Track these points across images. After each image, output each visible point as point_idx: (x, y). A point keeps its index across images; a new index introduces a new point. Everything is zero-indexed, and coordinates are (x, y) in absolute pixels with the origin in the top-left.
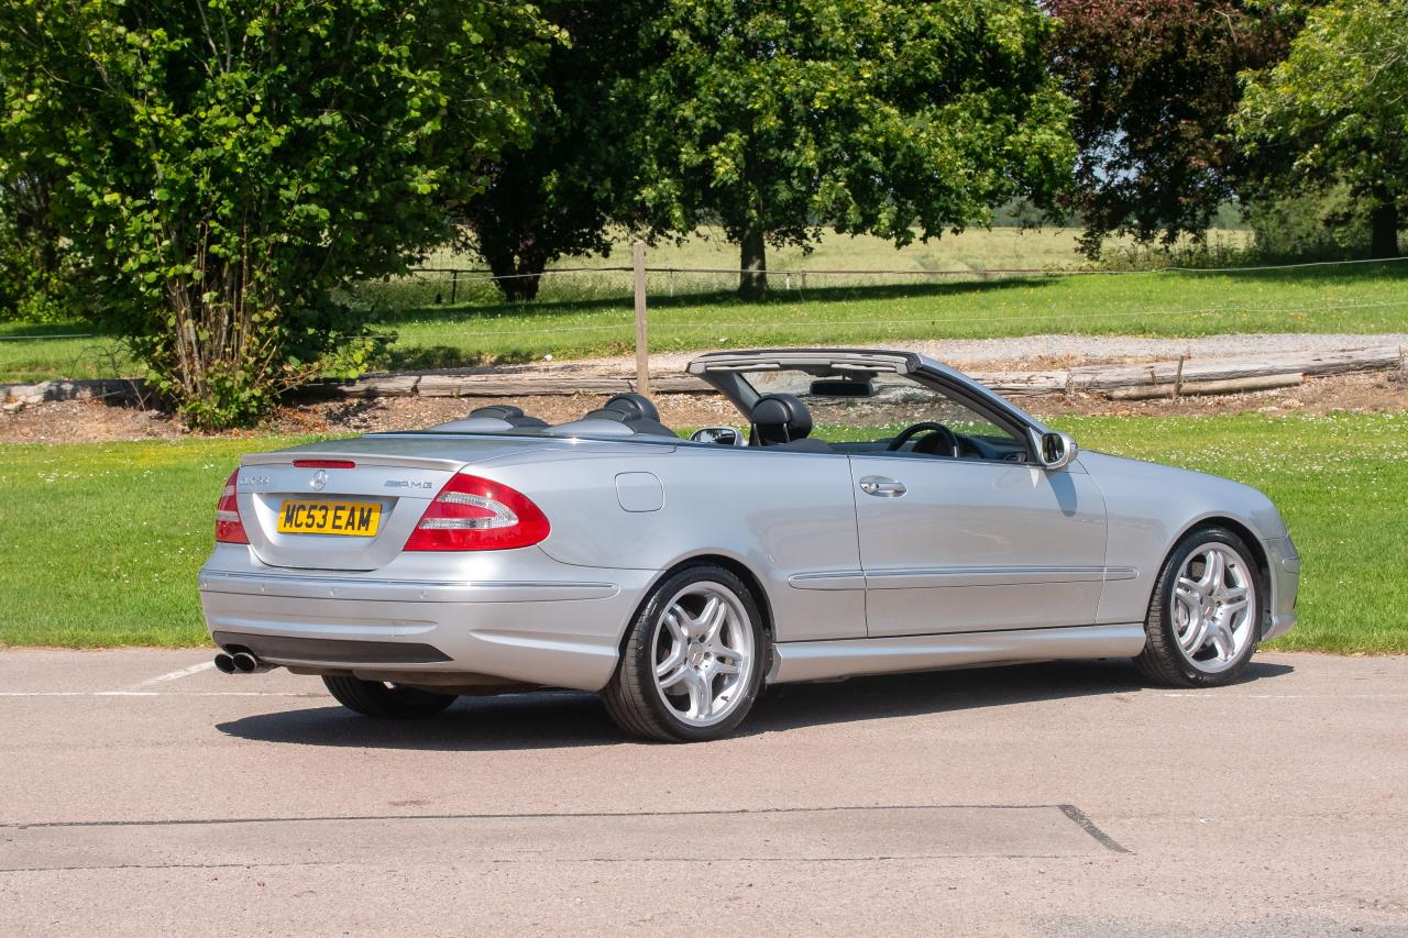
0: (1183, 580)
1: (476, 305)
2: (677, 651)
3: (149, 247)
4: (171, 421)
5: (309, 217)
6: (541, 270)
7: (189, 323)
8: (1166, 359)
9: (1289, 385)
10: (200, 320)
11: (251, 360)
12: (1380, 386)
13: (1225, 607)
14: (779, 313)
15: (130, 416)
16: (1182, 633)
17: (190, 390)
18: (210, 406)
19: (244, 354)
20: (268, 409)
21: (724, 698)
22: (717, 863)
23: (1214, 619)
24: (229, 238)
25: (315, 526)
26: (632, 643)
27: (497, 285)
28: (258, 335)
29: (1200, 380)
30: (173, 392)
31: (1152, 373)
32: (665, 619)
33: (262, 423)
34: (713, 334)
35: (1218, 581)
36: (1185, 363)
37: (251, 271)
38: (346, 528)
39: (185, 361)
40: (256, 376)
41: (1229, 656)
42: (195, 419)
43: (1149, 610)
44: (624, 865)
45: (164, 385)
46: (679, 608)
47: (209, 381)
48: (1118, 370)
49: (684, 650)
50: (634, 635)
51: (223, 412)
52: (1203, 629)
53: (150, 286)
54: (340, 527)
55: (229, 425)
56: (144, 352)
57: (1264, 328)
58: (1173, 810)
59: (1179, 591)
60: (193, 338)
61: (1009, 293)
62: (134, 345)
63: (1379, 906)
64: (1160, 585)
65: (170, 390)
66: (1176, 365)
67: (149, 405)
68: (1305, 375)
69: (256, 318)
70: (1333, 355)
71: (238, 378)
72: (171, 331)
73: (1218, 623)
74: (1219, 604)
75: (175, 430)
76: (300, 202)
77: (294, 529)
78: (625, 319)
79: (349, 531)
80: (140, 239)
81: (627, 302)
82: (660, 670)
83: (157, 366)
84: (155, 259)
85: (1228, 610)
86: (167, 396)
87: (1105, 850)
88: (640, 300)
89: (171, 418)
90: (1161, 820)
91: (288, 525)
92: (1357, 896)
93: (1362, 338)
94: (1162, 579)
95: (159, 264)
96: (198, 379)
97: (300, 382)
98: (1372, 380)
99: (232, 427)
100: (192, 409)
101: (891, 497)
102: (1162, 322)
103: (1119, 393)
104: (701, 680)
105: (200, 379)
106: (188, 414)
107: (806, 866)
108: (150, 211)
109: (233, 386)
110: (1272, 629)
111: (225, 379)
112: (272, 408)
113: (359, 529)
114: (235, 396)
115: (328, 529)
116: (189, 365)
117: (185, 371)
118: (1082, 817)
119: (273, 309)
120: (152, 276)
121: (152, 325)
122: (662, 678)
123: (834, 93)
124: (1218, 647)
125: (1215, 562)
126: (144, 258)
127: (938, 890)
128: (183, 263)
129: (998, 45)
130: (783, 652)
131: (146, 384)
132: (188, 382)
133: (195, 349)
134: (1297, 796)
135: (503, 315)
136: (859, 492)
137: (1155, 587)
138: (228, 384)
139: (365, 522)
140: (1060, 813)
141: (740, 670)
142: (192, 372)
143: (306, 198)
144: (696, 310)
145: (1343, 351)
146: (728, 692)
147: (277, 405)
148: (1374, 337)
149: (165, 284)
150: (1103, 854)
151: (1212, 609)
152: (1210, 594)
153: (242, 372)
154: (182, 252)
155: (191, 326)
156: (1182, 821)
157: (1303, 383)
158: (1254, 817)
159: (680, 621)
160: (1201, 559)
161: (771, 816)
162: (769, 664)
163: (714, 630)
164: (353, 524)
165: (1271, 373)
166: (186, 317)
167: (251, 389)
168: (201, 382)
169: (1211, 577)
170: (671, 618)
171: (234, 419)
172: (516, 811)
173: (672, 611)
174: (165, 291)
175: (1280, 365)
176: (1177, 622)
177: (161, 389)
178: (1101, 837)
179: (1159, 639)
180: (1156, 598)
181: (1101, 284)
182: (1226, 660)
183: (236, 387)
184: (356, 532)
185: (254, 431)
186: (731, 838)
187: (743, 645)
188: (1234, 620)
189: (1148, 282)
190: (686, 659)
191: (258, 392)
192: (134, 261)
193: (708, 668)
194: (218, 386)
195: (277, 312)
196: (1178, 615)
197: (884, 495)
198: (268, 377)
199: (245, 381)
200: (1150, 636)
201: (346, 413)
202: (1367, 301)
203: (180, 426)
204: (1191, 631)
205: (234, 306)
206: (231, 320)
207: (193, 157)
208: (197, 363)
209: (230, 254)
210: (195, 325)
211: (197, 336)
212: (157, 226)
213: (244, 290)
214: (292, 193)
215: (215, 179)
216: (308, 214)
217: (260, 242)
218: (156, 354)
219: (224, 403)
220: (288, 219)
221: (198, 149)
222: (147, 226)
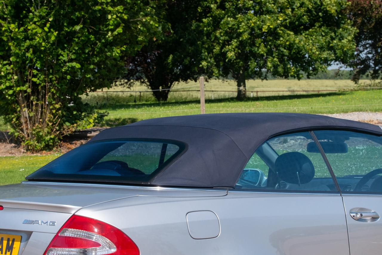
3: (9, 80)
4: (19, 148)
5: (73, 68)
7: (25, 109)
10: (30, 109)
11: (50, 124)
14: (253, 105)
15: (3, 147)
17: (26, 136)
18: (34, 142)
19: (48, 122)
20: (57, 143)
24: (40, 77)
28: (53, 114)
30: (20, 137)
33: (55, 149)
37: (50, 89)
39: (24, 125)
40: (52, 130)
42: (28, 148)
45: (16, 134)
47: (34, 132)
51: (39, 145)
53: (9, 95)
55: (42, 150)
56: (8, 121)
60: (27, 116)
62: (5, 118)
65: (18, 136)
67: (11, 142)
69: (51, 107)
71: (45, 131)
72: (18, 113)
75: (20, 152)
76: (69, 62)
78: (197, 107)
80: (5, 76)
81: (198, 102)
83: (13, 127)
84: (12, 84)
86: (17, 138)
88: (203, 101)
89: (19, 147)
95: (13, 86)
96: (29, 132)
97: (70, 133)
99: (43, 150)
100: (28, 143)
105: (30, 132)
106: (26, 145)
108: (10, 66)
109: (42, 135)
111: (40, 132)
112: (59, 143)
114: (44, 138)
116: (26, 126)
117: (25, 128)
119: (59, 104)
120: (11, 92)
121: (11, 110)
123: (269, 26)
126: (8, 84)
128: (23, 86)
129: (327, 11)
131: (9, 134)
132: (25, 133)
133: (28, 120)
138: (41, 134)
142: (27, 129)
143: (71, 60)
144: (223, 104)
147: (61, 141)
149: (16, 94)
153: (47, 129)
154: (22, 81)
155: (27, 111)
166: (24, 107)
167: (50, 135)
168: (30, 133)
171: (44, 147)
174: (16, 97)
177: (15, 136)
183: (44, 135)
185: (51, 152)
191: (52, 136)
192: (4, 85)
194: (37, 135)
195: (60, 105)
197: (366, 221)
198: (57, 131)
199: (48, 132)
203: (22, 150)
205: (43, 103)
206: (42, 108)
207: (26, 44)
208: (29, 125)
209: (41, 82)
210: (28, 110)
211: (29, 115)
212: (11, 71)
213: (47, 97)
214: (65, 58)
215: (34, 53)
216: (72, 66)
217: (53, 78)
218: (13, 122)
219: (40, 141)
220: (64, 68)
221: (28, 41)
222: (8, 71)
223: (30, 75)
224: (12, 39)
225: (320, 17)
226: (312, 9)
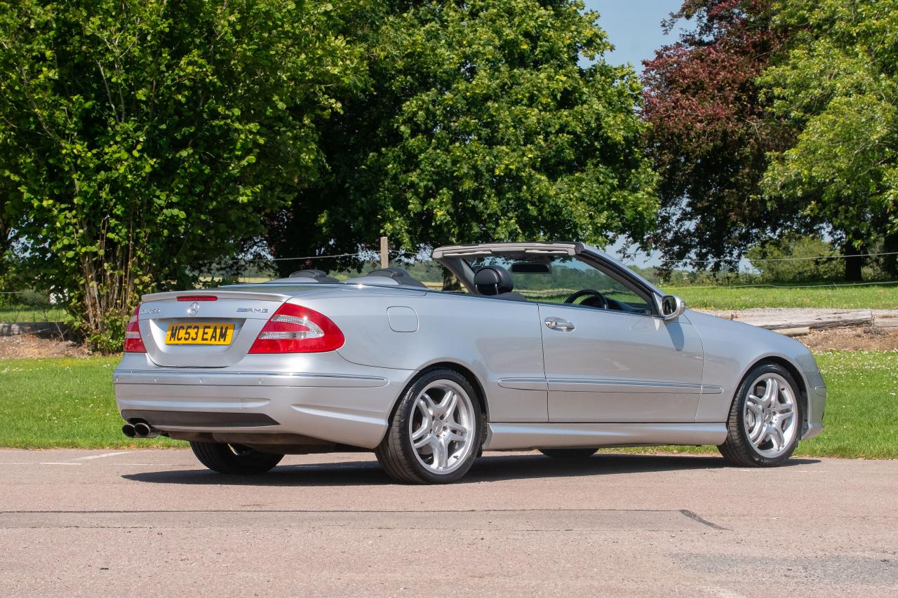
0: (752, 396)
2: (425, 424)
3: (69, 235)
4: (81, 348)
5: (173, 217)
7: (93, 284)
9: (800, 335)
10: (100, 282)
12: (859, 336)
13: (778, 415)
15: (54, 345)
16: (750, 431)
17: (93, 327)
18: (106, 337)
19: (129, 305)
21: (456, 457)
22: (459, 530)
23: (771, 423)
24: (120, 230)
25: (190, 339)
26: (396, 418)
28: (138, 292)
30: (83, 329)
32: (419, 403)
35: (774, 398)
37: (134, 250)
38: (211, 340)
39: (90, 309)
41: (781, 448)
42: (96, 346)
43: (729, 415)
44: (398, 531)
45: (76, 324)
46: (427, 396)
47: (106, 322)
49: (430, 424)
50: (398, 412)
51: (115, 342)
52: (764, 429)
53: (68, 259)
54: (206, 340)
55: (118, 351)
58: (754, 513)
59: (749, 403)
60: (97, 294)
64: (737, 399)
65: (81, 327)
67: (67, 338)
68: (810, 329)
69: (136, 281)
70: (829, 316)
72: (81, 289)
73: (774, 426)
74: (774, 413)
75: (83, 353)
76: (167, 208)
77: (177, 342)
79: (213, 342)
80: (63, 229)
82: (415, 436)
83: (72, 312)
84: (73, 242)
85: (780, 417)
86: (79, 331)
87: (712, 529)
89: (80, 346)
90: (747, 517)
91: (172, 339)
94: (738, 395)
95: (75, 245)
96: (99, 320)
98: (854, 332)
99: (120, 352)
100: (95, 339)
101: (565, 331)
102: (718, 301)
104: (441, 443)
106: (92, 343)
108: (70, 211)
109: (121, 325)
110: (808, 433)
111: (117, 320)
113: (219, 340)
115: (199, 341)
116: (93, 311)
117: (91, 315)
118: (695, 516)
119: (148, 276)
120: (71, 254)
122: (416, 441)
123: (507, 166)
124: (774, 441)
125: (772, 386)
126: (66, 242)
127: (606, 542)
128: (91, 245)
129: (608, 138)
130: (494, 429)
131: (65, 323)
132: (92, 322)
133: (97, 301)
136: (545, 329)
137: (734, 400)
138: (118, 323)
139: (223, 336)
140: (679, 514)
141: (466, 439)
142: (95, 316)
143: (171, 206)
145: (835, 314)
146: (458, 453)
149: (79, 258)
151: (770, 417)
152: (769, 406)
153: (128, 316)
154: (91, 237)
155: (95, 286)
156: (761, 518)
157: (810, 333)
159: (428, 405)
160: (763, 384)
161: (491, 513)
162: (485, 437)
163: (449, 412)
164: (215, 337)
165: (789, 327)
166: (92, 279)
168: (100, 322)
169: (770, 396)
170: (422, 402)
171: (122, 346)
173: (423, 398)
174: (79, 262)
175: (794, 322)
176: (748, 423)
177: (75, 327)
178: (709, 524)
179: (735, 434)
180: (734, 407)
182: (779, 450)
183: (123, 325)
184: (217, 342)
186: (466, 521)
187: (468, 423)
188: (784, 424)
190: (431, 430)
192: (59, 243)
193: (445, 436)
194: (111, 325)
195: (150, 277)
196: (748, 419)
197: (561, 330)
200: (730, 432)
203: (87, 351)
204: (756, 430)
205: (124, 273)
206: (121, 283)
207: (99, 177)
208: (98, 310)
209: (121, 240)
210: (98, 285)
211: (99, 293)
212: (74, 221)
213: (130, 263)
214: (162, 202)
215: (112, 191)
216: (172, 215)
217: (140, 232)
218: (72, 304)
219: (115, 337)
220: (159, 218)
221: (103, 172)
222: (68, 221)
223: (104, 228)
224: (77, 168)
225: (596, 149)
226: (583, 135)
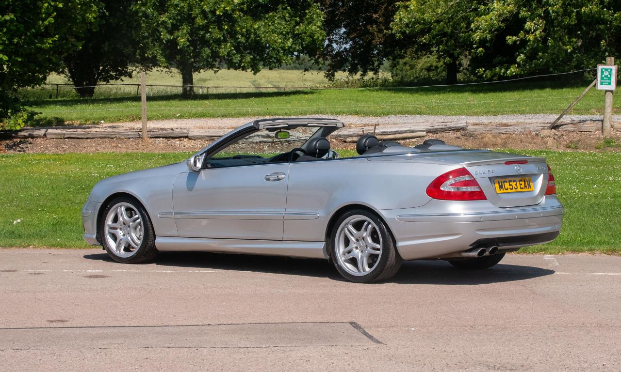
1: (68, 99)
6: (96, 84)
8: (368, 125)
9: (420, 137)
12: (458, 138)
22: (200, 349)
27: (76, 91)
29: (383, 135)
31: (363, 131)
34: (174, 113)
36: (377, 127)
44: (159, 350)
48: (348, 130)
57: (408, 113)
58: (399, 324)
61: (298, 97)
63: (496, 368)
66: (373, 128)
68: (427, 133)
70: (439, 124)
78: (138, 106)
87: (373, 343)
88: (144, 98)
90: (395, 328)
92: (486, 363)
93: (449, 117)
98: (455, 135)
102: (365, 109)
103: (349, 140)
107: (241, 350)
118: (360, 327)
127: (302, 362)
134: (452, 318)
135: (81, 103)
140: (349, 326)
144: (164, 103)
145: (443, 122)
148: (454, 117)
150: (372, 345)
156: (404, 329)
157: (426, 136)
158: (435, 327)
161: (222, 327)
165: (413, 132)
172: (107, 324)
175: (417, 128)
178: (370, 337)
181: (335, 93)
186: (205, 337)
189: (355, 93)
201: (14, 145)
202: (449, 101)
